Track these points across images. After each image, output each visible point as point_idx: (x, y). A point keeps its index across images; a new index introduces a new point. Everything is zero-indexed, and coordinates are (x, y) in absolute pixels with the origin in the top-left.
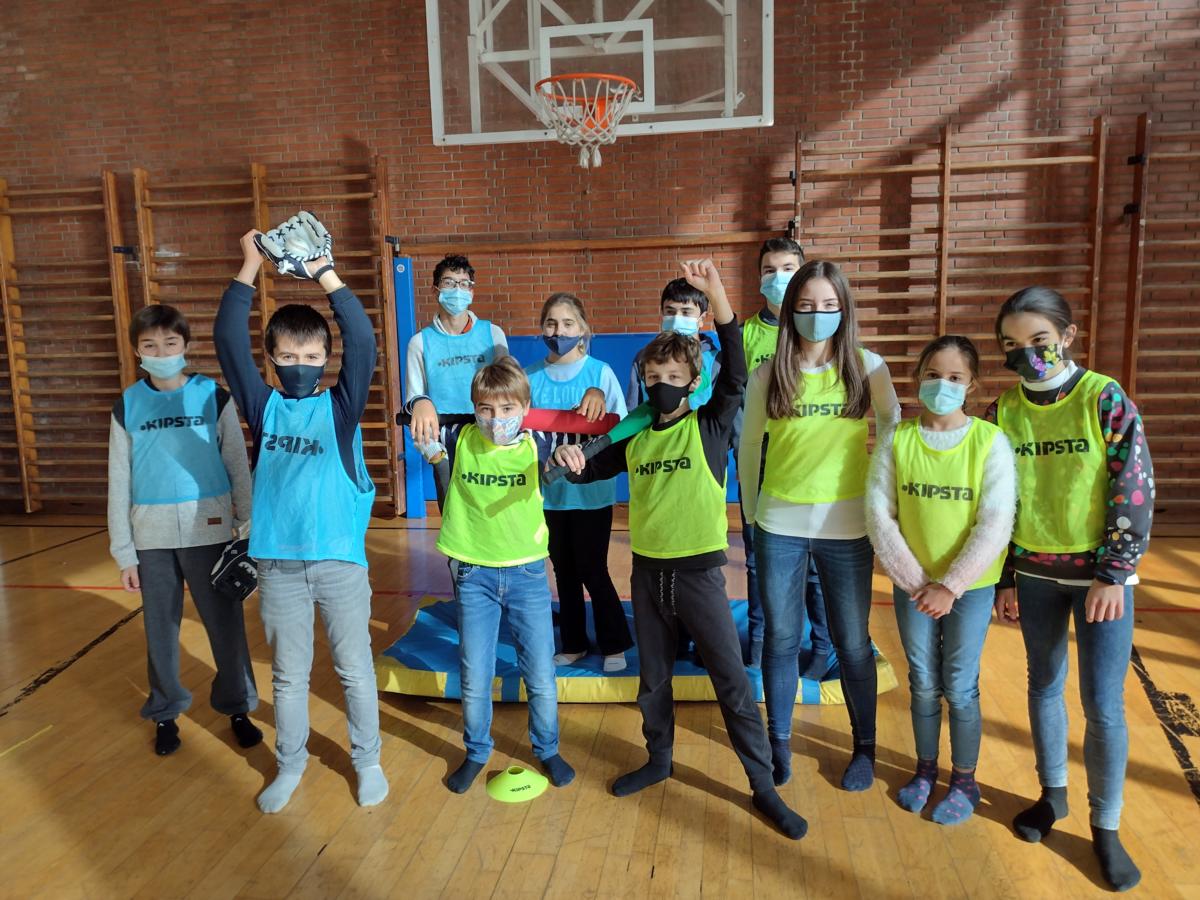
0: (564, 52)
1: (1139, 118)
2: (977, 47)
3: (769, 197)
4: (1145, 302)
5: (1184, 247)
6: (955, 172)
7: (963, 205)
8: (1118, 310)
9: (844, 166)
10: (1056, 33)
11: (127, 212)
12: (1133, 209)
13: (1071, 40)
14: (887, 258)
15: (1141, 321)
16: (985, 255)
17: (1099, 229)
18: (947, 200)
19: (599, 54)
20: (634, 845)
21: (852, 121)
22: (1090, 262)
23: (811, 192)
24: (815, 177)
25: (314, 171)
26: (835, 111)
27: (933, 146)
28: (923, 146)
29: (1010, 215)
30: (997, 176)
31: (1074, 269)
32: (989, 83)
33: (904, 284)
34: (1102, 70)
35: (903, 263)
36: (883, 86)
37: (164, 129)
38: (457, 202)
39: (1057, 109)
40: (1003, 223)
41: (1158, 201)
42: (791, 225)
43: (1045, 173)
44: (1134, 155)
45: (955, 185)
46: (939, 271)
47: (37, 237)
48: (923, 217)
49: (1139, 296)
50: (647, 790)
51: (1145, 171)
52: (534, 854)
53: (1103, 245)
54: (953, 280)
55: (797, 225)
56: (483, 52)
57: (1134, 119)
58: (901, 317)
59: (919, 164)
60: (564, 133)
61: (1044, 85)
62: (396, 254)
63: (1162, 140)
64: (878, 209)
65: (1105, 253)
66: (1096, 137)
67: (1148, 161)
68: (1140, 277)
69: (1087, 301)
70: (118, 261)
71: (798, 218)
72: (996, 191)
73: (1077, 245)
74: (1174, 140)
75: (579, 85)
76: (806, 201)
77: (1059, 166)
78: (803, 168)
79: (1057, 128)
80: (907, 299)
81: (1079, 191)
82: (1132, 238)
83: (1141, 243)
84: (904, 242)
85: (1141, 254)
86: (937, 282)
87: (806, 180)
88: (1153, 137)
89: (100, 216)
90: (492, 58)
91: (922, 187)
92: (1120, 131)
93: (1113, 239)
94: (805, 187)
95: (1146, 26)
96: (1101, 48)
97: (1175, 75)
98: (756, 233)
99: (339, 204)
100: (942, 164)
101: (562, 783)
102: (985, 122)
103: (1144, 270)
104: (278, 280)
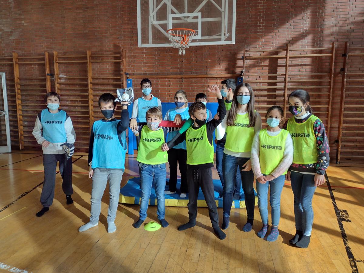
0: (176, 21)
1: (345, 43)
2: (298, 21)
3: (236, 64)
4: (346, 97)
5: (359, 81)
6: (290, 58)
7: (293, 67)
8: (338, 99)
9: (258, 55)
10: (322, 17)
11: (51, 64)
12: (343, 70)
13: (326, 19)
14: (270, 82)
15: (345, 103)
16: (299, 82)
17: (333, 75)
18: (288, 66)
19: (186, 22)
20: (183, 243)
21: (261, 42)
22: (330, 85)
23: (248, 63)
24: (249, 58)
25: (105, 53)
26: (256, 39)
27: (284, 50)
28: (281, 50)
29: (306, 70)
30: (303, 59)
31: (325, 87)
32: (301, 32)
33: (275, 90)
34: (335, 29)
35: (275, 84)
36: (270, 32)
37: (63, 40)
38: (146, 63)
39: (321, 40)
40: (305, 73)
41: (351, 67)
42: (242, 72)
43: (317, 58)
44: (344, 54)
45: (290, 62)
46: (285, 87)
47: (26, 70)
48: (281, 70)
49: (344, 95)
50: (188, 229)
51: (347, 58)
52: (155, 244)
53: (334, 80)
54: (289, 89)
55: (243, 72)
56: (153, 21)
57: (344, 43)
58: (274, 100)
59: (280, 55)
60: (174, 45)
61: (318, 33)
62: (127, 78)
63: (352, 49)
64: (268, 68)
65: (334, 82)
66: (332, 48)
67: (348, 56)
68: (345, 90)
69: (329, 97)
70: (48, 78)
71: (244, 70)
72: (303, 64)
73: (326, 80)
74: (356, 50)
75: (179, 32)
76: (247, 65)
77: (322, 56)
78: (246, 55)
79: (321, 45)
80: (276, 95)
81: (327, 64)
82: (342, 78)
83: (345, 80)
84: (275, 78)
85: (345, 83)
86: (284, 90)
87: (246, 59)
88: (349, 49)
89: (44, 65)
90: (156, 23)
91: (280, 62)
92: (340, 47)
93: (337, 78)
94: (246, 61)
95: (349, 16)
96: (335, 22)
97: (357, 30)
98: (231, 74)
99: (111, 63)
100: (287, 55)
101: (165, 226)
102: (300, 43)
103: (346, 88)
104: (94, 84)
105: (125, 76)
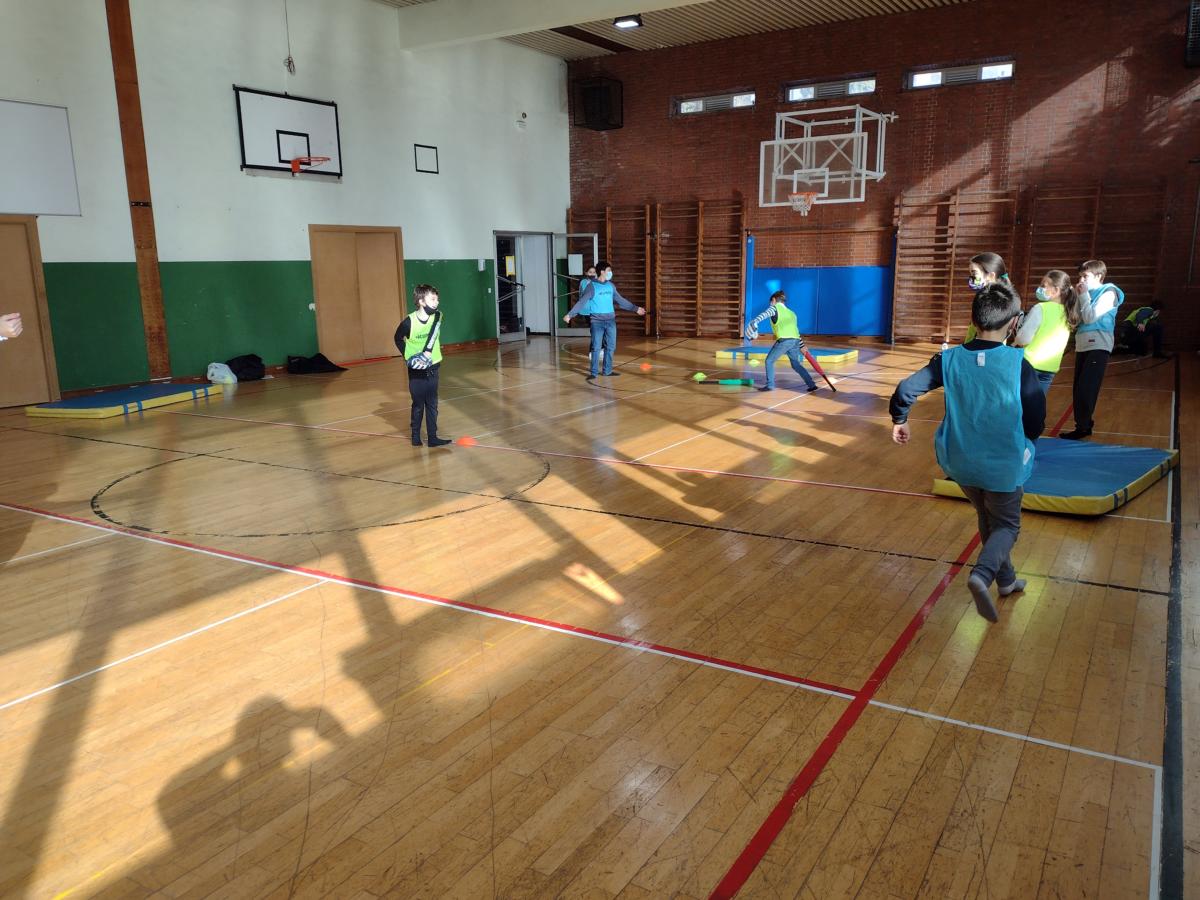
3: (893, 213)
11: (653, 220)
14: (938, 237)
18: (957, 215)
21: (927, 182)
23: (908, 211)
24: (908, 206)
25: (721, 203)
26: (920, 178)
27: (954, 194)
28: (951, 194)
29: (985, 220)
30: (981, 205)
33: (945, 248)
34: (1022, 165)
35: (945, 239)
39: (1004, 179)
40: (982, 224)
42: (898, 224)
43: (1002, 205)
54: (958, 247)
56: (778, 175)
59: (950, 201)
60: (796, 206)
62: (748, 235)
64: (935, 218)
70: (648, 238)
71: (900, 222)
76: (905, 215)
78: (904, 202)
79: (1004, 187)
86: (952, 247)
87: (904, 207)
89: (643, 222)
90: (780, 177)
96: (1022, 156)
99: (729, 217)
104: (704, 245)
105: (745, 233)
